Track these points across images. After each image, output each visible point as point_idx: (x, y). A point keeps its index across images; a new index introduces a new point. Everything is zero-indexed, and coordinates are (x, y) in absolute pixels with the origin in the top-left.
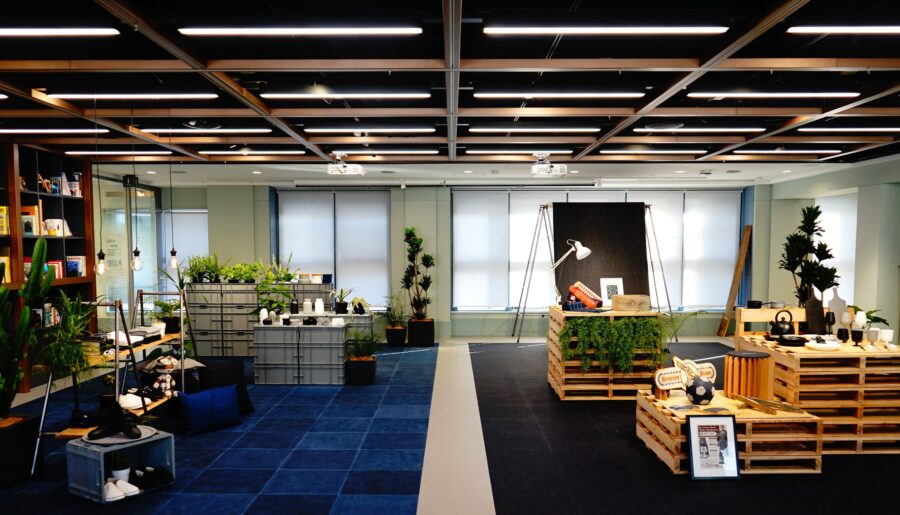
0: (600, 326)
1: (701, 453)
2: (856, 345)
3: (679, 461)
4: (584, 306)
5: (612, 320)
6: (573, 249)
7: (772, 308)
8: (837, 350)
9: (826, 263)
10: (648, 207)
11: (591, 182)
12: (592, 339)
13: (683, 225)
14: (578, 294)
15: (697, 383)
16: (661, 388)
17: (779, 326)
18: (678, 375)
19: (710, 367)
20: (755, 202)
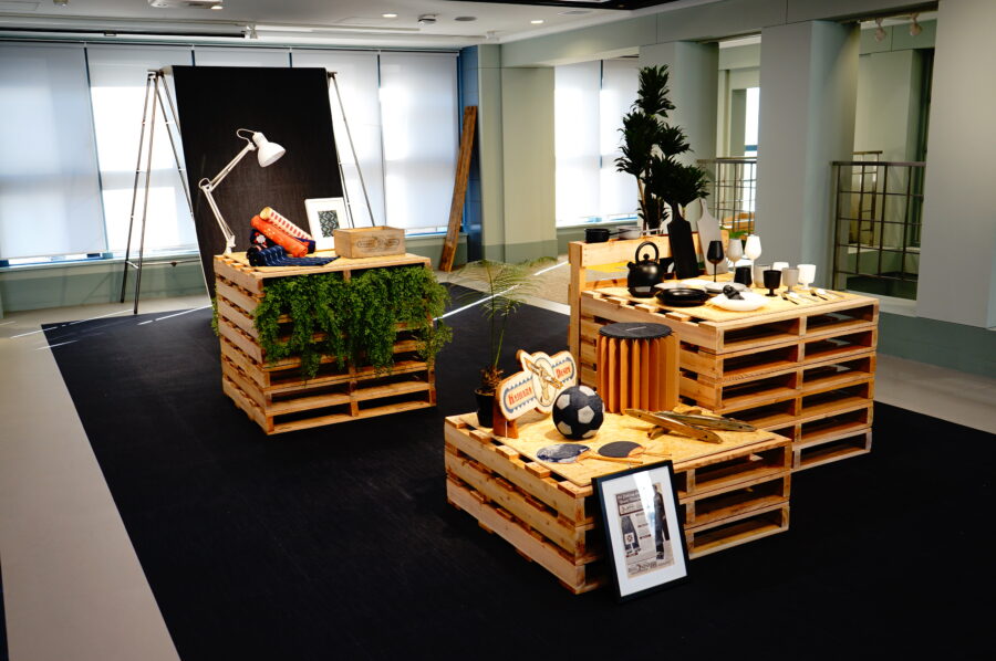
0: (329, 292)
1: (627, 547)
2: (771, 294)
3: (583, 568)
4: (286, 252)
5: (347, 277)
6: (250, 147)
7: (621, 239)
8: (761, 308)
9: (682, 159)
10: (332, 75)
11: (237, 30)
12: (319, 317)
13: (380, 105)
14: (270, 232)
15: (577, 400)
16: (509, 416)
17: (641, 270)
18: (528, 385)
19: (568, 359)
20: (480, 71)
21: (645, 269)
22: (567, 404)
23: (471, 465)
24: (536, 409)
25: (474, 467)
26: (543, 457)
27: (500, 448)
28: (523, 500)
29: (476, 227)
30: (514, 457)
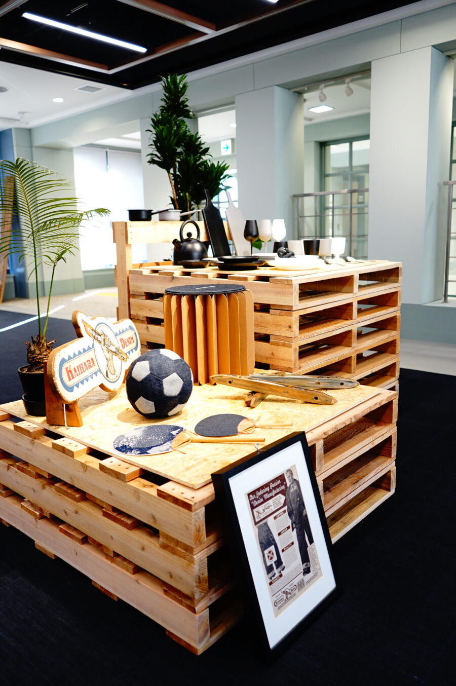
3: (206, 613)
7: (161, 220)
15: (160, 367)
16: (69, 397)
17: (185, 247)
18: (89, 355)
19: (131, 328)
20: (15, 148)
21: (189, 246)
22: (147, 373)
23: (19, 468)
24: (102, 386)
25: (23, 470)
26: (124, 449)
27: (59, 442)
28: (98, 514)
29: (20, 270)
30: (79, 452)
